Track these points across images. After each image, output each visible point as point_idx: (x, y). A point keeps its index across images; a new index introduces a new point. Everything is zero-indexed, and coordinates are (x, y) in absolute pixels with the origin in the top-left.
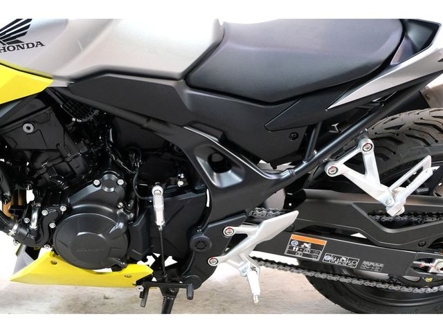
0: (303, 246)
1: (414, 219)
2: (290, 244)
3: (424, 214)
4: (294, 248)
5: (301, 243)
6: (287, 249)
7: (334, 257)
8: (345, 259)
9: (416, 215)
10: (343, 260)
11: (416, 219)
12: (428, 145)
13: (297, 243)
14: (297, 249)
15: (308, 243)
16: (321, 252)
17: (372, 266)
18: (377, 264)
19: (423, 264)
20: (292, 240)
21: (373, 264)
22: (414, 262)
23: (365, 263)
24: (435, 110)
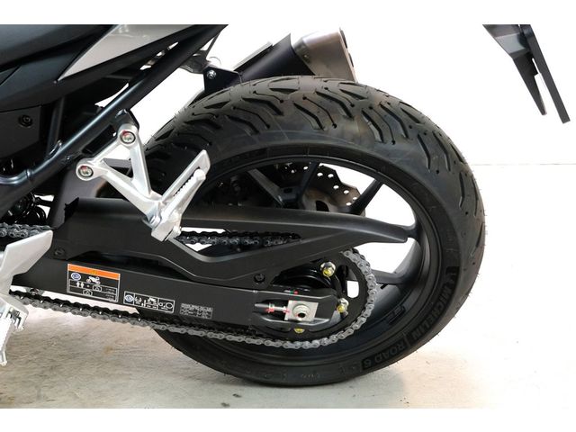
0: (88, 281)
1: (248, 242)
2: (70, 277)
3: (262, 235)
4: (78, 284)
5: (85, 277)
6: (69, 286)
7: (138, 297)
8: (153, 300)
9: (252, 236)
10: (152, 302)
11: (253, 242)
12: (257, 132)
13: (79, 277)
14: (82, 285)
15: (95, 277)
16: (117, 290)
17: (195, 310)
18: (202, 308)
19: (272, 308)
20: (71, 272)
21: (197, 308)
22: (256, 305)
23: (183, 305)
24: (283, 80)
